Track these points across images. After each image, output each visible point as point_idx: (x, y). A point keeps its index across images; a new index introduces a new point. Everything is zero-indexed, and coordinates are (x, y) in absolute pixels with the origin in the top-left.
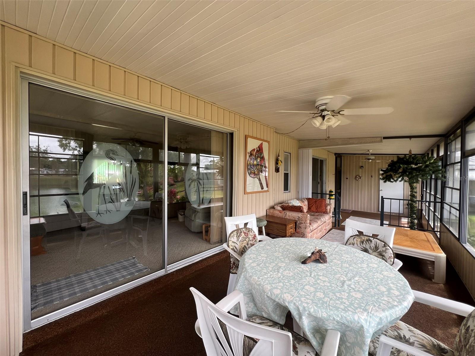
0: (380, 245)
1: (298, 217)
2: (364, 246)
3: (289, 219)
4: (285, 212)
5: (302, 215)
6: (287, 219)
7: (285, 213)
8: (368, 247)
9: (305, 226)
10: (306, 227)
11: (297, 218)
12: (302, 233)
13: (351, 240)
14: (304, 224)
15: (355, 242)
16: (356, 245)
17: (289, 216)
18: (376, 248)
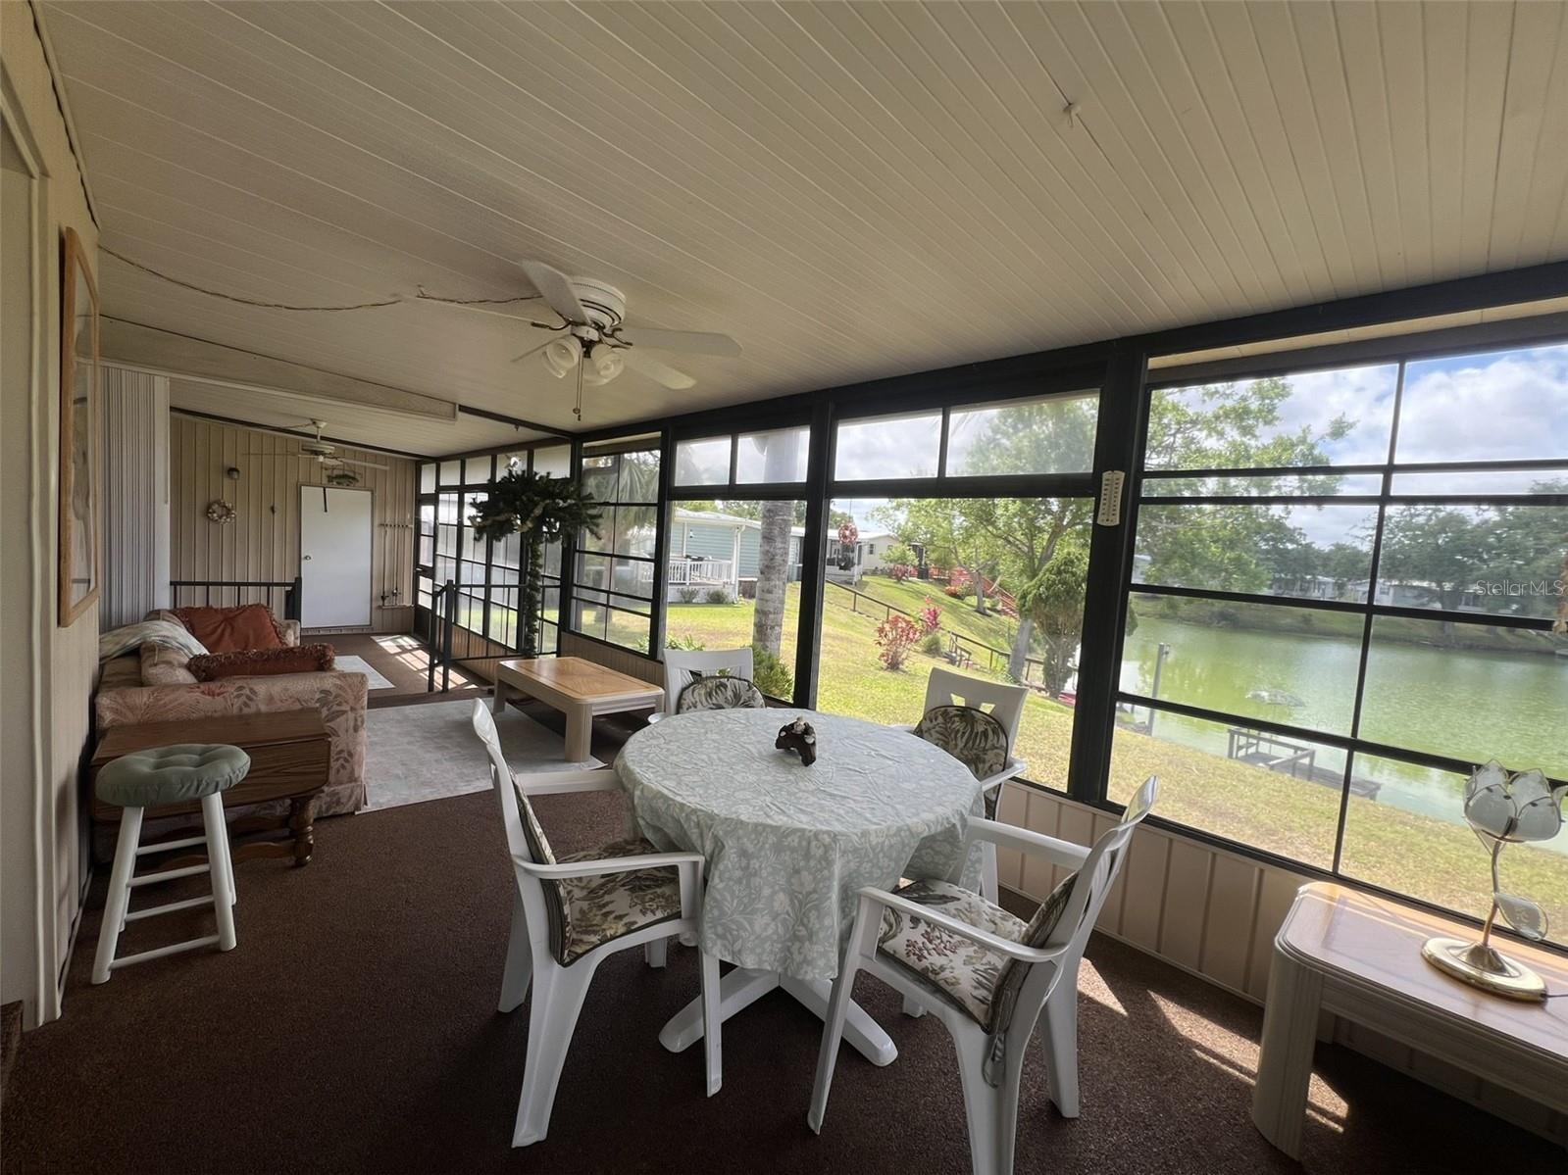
0: (741, 687)
1: (322, 692)
2: (715, 701)
3: (269, 715)
4: (241, 688)
5: (338, 682)
6: (258, 714)
7: (247, 691)
8: (721, 702)
9: (356, 720)
10: (359, 723)
11: (317, 696)
12: (342, 751)
13: (688, 697)
14: (351, 715)
15: (698, 700)
16: (699, 705)
17: (271, 699)
18: (737, 696)
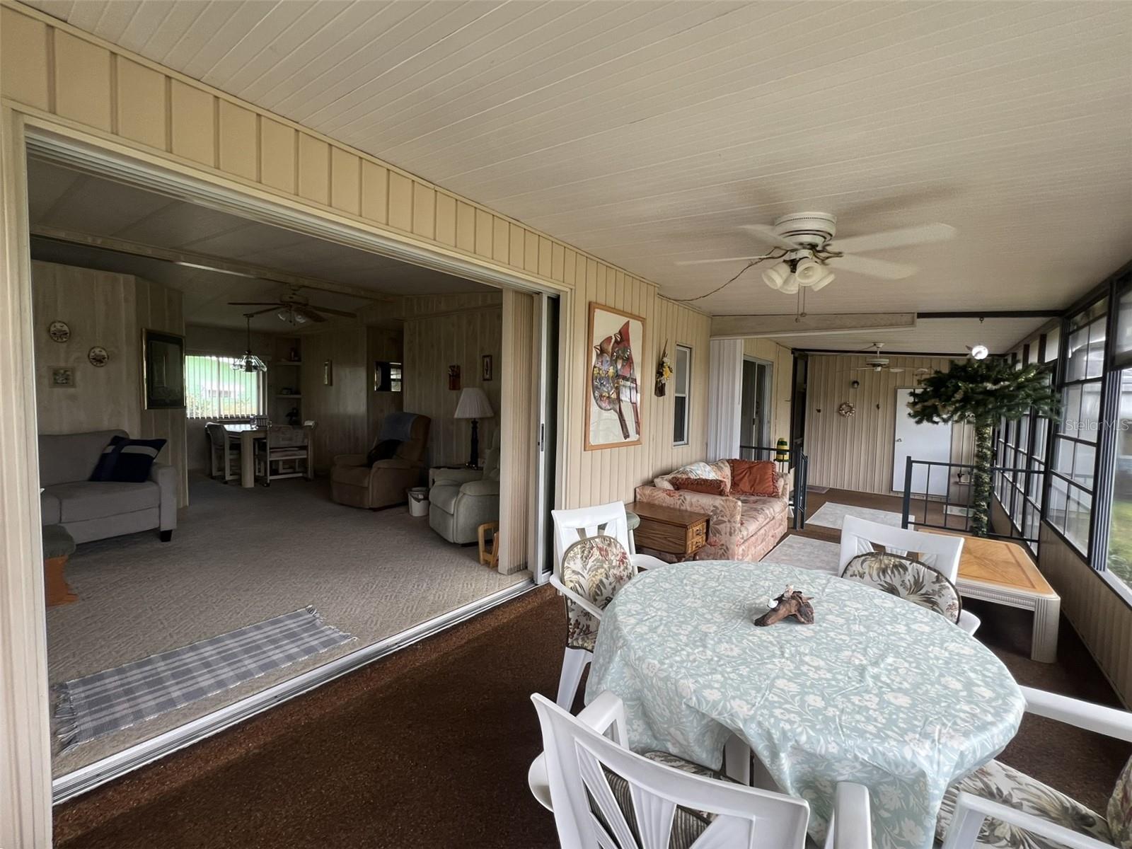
0: (926, 577)
1: (714, 506)
2: (888, 579)
3: (691, 512)
4: (681, 495)
5: (722, 503)
6: (686, 511)
7: (682, 498)
8: (896, 582)
9: (731, 528)
10: (732, 531)
11: (712, 508)
12: (723, 545)
13: (856, 567)
14: (728, 525)
15: (867, 571)
16: (867, 577)
17: (691, 505)
18: (918, 584)
